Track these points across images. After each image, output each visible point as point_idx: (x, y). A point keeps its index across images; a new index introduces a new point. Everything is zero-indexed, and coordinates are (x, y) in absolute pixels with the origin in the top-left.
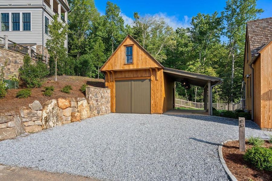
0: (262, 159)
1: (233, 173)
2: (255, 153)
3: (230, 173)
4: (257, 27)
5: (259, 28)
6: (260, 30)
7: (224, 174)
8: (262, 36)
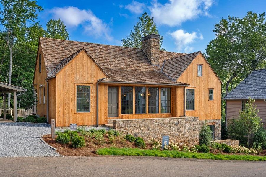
0: (65, 138)
1: (54, 147)
2: (62, 136)
3: (52, 147)
4: (48, 45)
5: (49, 47)
6: (51, 49)
7: (50, 148)
8: (52, 56)
